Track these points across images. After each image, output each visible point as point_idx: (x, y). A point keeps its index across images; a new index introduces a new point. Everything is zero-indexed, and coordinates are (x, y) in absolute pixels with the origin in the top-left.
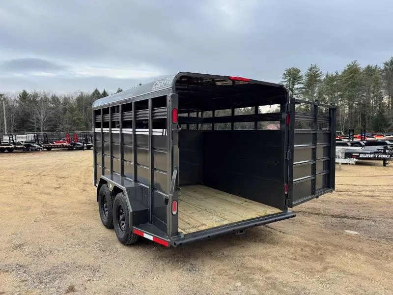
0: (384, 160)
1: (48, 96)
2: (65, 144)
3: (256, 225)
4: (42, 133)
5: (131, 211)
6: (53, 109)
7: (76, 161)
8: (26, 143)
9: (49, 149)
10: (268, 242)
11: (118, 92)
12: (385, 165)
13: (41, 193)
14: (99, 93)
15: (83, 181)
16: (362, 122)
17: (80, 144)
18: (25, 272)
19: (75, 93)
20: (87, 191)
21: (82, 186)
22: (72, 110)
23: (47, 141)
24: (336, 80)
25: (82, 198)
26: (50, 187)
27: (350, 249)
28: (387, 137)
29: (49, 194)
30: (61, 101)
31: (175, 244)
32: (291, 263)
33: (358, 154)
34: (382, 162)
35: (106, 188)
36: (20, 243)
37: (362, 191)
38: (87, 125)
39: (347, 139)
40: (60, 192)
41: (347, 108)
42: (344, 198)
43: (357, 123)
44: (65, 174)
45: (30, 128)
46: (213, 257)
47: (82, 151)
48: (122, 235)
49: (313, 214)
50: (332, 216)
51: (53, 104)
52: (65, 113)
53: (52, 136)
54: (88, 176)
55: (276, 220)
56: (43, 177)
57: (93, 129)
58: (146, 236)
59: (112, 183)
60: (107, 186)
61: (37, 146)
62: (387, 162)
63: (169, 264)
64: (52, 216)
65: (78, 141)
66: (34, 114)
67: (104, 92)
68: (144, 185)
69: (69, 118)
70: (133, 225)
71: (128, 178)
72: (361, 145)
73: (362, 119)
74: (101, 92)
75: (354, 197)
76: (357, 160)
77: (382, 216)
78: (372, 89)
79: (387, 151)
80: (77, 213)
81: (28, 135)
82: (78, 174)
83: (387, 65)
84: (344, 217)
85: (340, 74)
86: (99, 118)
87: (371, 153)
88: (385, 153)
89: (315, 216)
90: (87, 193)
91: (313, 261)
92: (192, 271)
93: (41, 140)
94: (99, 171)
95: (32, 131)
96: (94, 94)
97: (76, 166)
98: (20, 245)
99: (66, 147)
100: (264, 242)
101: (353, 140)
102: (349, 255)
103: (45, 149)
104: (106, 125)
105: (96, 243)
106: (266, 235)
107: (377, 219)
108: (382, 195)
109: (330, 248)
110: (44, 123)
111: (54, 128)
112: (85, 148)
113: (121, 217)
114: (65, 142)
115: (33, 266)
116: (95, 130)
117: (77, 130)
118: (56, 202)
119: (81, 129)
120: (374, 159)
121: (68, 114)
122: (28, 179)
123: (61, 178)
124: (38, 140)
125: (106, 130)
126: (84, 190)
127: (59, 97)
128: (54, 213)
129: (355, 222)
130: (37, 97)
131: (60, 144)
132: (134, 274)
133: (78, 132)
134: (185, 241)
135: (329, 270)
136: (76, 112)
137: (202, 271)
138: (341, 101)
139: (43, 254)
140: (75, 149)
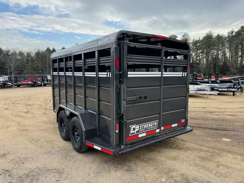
0: (234, 92)
1: (16, 52)
2: (29, 83)
3: (169, 138)
4: (13, 76)
5: (84, 130)
6: (20, 60)
7: (38, 94)
8: (3, 82)
9: (19, 86)
10: (175, 148)
11: (62, 49)
12: (234, 95)
13: (16, 116)
14: (50, 50)
15: (44, 107)
16: (214, 69)
17: (39, 82)
18: (10, 175)
19: (34, 49)
20: (48, 114)
21: (44, 111)
22: (33, 60)
23: (17, 81)
24: (199, 43)
25: (45, 119)
26: (22, 112)
27: (229, 152)
28: (230, 78)
29: (21, 116)
30: (26, 55)
31: (118, 153)
32: (194, 163)
33: (218, 89)
34: (232, 93)
35: (64, 113)
36: (4, 153)
37: (224, 112)
38: (43, 70)
39: (207, 79)
40: (29, 115)
41: (205, 60)
42: (215, 117)
43: (211, 69)
44: (31, 102)
45: (4, 73)
46: (142, 160)
47: (41, 87)
48: (77, 146)
49: (198, 127)
50: (211, 129)
51: (20, 56)
52: (28, 62)
53: (20, 77)
54: (47, 104)
55: (181, 134)
56: (16, 105)
57: (51, 73)
58: (95, 147)
59: (68, 110)
60: (65, 112)
61: (10, 84)
62: (235, 93)
63: (113, 166)
64: (25, 132)
65: (37, 81)
66: (7, 63)
67: (54, 49)
68: (92, 112)
69: (31, 65)
70: (86, 140)
71: (79, 107)
72: (217, 83)
73: (214, 66)
74: (51, 49)
75: (221, 116)
76: (219, 92)
77: (242, 128)
78: (220, 48)
79: (235, 86)
80: (43, 130)
81: (4, 77)
82: (39, 102)
84: (219, 129)
85: (201, 39)
86: (56, 65)
87: (226, 88)
88: (234, 88)
89: (201, 129)
90: (47, 116)
91: (208, 161)
92: (129, 171)
93: (13, 80)
94: (57, 101)
95: (6, 74)
96: (47, 50)
97: (38, 97)
98: (4, 154)
99: (30, 85)
100: (172, 148)
101: (211, 79)
102: (230, 156)
103: (16, 86)
104: (61, 70)
105: (59, 152)
106: (173, 143)
107: (240, 130)
108: (238, 115)
109: (217, 151)
110: (14, 69)
111: (21, 72)
112: (43, 85)
113: (76, 133)
114: (29, 82)
115: (16, 170)
116: (53, 73)
117: (36, 74)
118: (27, 122)
119: (39, 73)
120: (228, 91)
121: (30, 63)
122: (6, 106)
123: (29, 105)
124: (11, 80)
125: (62, 73)
126: (45, 114)
127: (24, 52)
128: (26, 130)
129: (226, 132)
130: (9, 52)
131: (26, 83)
132: (89, 175)
133: (38, 75)
134: (125, 151)
135: (221, 167)
136: (35, 62)
137: (136, 170)
138: (202, 55)
139: (22, 161)
140: (36, 86)
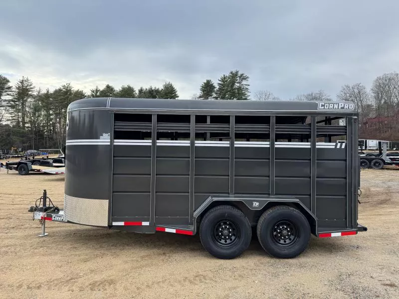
83: (93, 92)
